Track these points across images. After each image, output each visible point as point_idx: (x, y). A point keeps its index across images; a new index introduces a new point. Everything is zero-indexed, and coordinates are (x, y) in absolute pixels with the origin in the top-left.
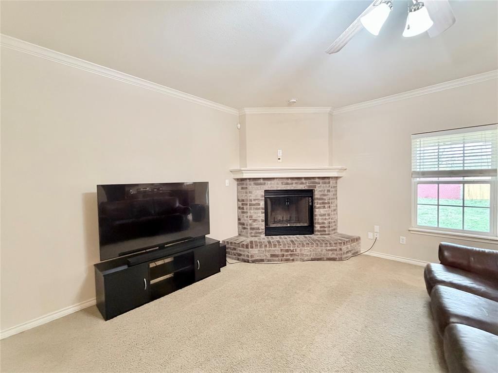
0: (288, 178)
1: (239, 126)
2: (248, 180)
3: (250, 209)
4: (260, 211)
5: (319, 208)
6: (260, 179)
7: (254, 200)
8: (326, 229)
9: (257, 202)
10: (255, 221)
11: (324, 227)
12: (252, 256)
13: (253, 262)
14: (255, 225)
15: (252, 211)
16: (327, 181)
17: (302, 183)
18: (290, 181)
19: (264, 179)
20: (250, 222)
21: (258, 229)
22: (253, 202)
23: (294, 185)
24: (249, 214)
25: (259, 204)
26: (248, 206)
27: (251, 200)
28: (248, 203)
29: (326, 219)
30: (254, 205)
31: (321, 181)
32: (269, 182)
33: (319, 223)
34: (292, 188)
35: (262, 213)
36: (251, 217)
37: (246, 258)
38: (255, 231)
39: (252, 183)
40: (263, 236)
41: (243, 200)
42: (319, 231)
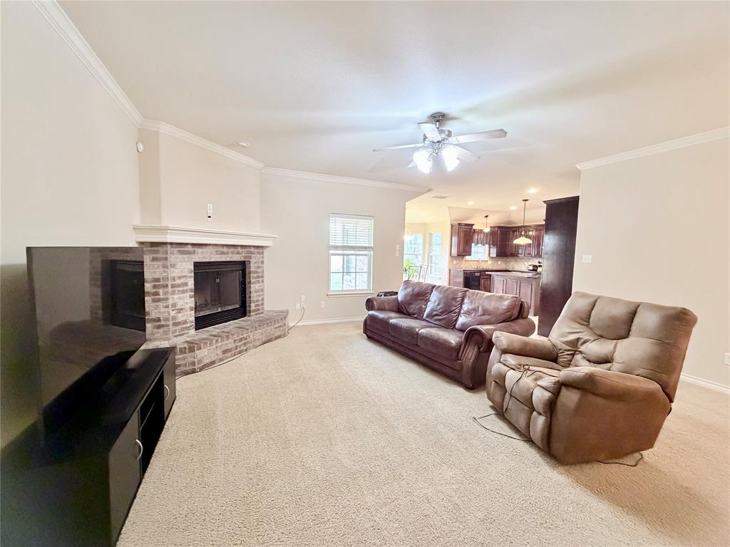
0: (223, 246)
2: (169, 246)
3: (173, 293)
4: (188, 294)
5: (254, 283)
6: (188, 244)
7: (180, 278)
8: (260, 307)
9: (183, 280)
10: (180, 310)
11: (258, 305)
12: (200, 361)
13: (201, 369)
14: (181, 317)
15: (176, 296)
16: (261, 250)
17: (238, 253)
18: (225, 250)
19: (194, 245)
20: (173, 313)
21: (185, 322)
22: (178, 282)
23: (230, 255)
24: (170, 302)
25: (186, 284)
26: (170, 289)
27: (174, 279)
28: (170, 283)
29: (260, 296)
30: (179, 286)
31: (256, 250)
32: (200, 250)
34: (228, 259)
35: (191, 297)
36: (174, 305)
37: (188, 368)
38: (180, 327)
39: (176, 250)
40: (193, 331)
41: (158, 280)
42: (254, 311)
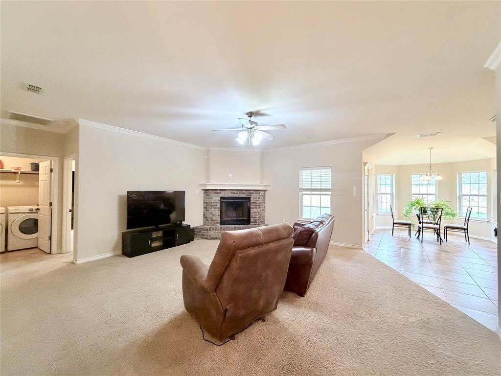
0: (235, 190)
1: (206, 156)
2: (210, 191)
3: (211, 208)
4: (217, 209)
5: (253, 208)
6: (218, 190)
7: (214, 203)
8: (257, 221)
9: (215, 204)
10: (214, 215)
11: (256, 220)
12: (210, 236)
13: (211, 239)
14: (214, 218)
15: (212, 210)
16: (258, 192)
17: (243, 193)
18: (236, 192)
19: (220, 190)
20: (211, 216)
21: (216, 220)
22: (213, 204)
23: (239, 194)
24: (210, 211)
25: (216, 205)
26: (210, 206)
27: (212, 203)
28: (210, 204)
29: (257, 215)
30: (214, 206)
31: (255, 192)
32: (223, 192)
33: (252, 217)
34: (237, 196)
35: (218, 211)
36: (211, 213)
37: (206, 237)
38: (213, 222)
39: (213, 192)
40: (219, 225)
41: (207, 203)
42: (252, 222)
